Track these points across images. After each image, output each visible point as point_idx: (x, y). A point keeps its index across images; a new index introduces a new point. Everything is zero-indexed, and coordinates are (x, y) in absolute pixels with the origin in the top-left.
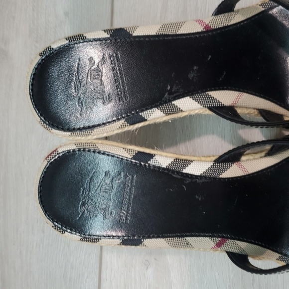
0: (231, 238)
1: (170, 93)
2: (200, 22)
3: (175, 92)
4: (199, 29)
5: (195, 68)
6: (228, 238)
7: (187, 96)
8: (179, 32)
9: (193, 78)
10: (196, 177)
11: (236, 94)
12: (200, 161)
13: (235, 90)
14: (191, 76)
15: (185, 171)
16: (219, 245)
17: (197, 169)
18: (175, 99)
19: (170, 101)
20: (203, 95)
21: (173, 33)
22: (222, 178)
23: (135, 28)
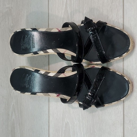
0: (62, 94)
1: (46, 47)
2: (58, 29)
3: (48, 47)
4: (57, 31)
5: (54, 41)
6: (60, 94)
7: (51, 49)
8: (51, 31)
9: (53, 44)
10: (52, 77)
11: (65, 50)
12: (53, 72)
13: (65, 49)
14: (53, 43)
15: (48, 75)
16: (58, 96)
17: (52, 74)
18: (47, 49)
19: (46, 50)
20: (55, 49)
21: (50, 31)
22: (58, 77)
23: (39, 29)
